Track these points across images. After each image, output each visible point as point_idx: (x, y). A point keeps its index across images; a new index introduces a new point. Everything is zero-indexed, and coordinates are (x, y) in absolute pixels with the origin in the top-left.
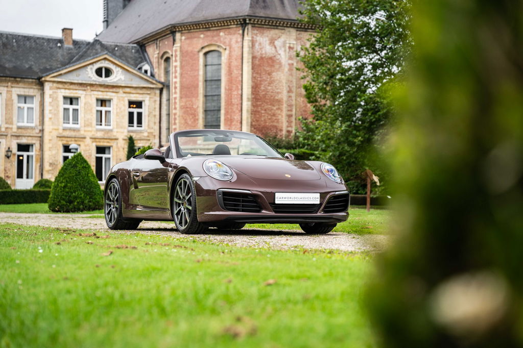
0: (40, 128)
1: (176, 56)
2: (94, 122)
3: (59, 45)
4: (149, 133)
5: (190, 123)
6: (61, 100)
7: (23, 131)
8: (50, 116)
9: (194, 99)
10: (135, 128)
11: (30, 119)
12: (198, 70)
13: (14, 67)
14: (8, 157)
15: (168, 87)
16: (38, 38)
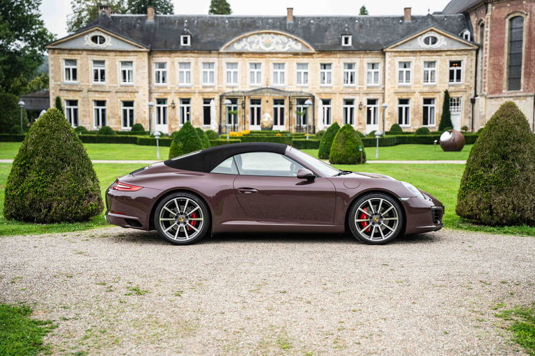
0: (383, 86)
1: (487, 22)
2: (422, 80)
3: (401, 21)
4: (466, 86)
5: (496, 77)
6: (397, 64)
7: (371, 89)
8: (390, 77)
9: (500, 57)
10: (455, 82)
11: (376, 80)
12: (504, 34)
13: (367, 43)
14: (360, 109)
15: (482, 47)
16: (386, 18)
